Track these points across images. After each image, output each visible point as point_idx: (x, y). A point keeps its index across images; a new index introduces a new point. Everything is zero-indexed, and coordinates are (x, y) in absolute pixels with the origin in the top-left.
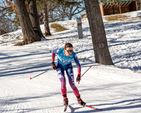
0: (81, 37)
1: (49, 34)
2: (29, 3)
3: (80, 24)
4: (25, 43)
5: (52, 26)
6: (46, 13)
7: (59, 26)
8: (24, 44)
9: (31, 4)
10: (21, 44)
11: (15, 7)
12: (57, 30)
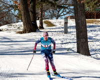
0: (66, 32)
1: (42, 27)
2: (30, 3)
3: (66, 23)
4: (24, 32)
5: (45, 22)
6: (42, 12)
7: (50, 23)
9: (32, 4)
10: (21, 33)
11: (19, 4)
12: (48, 26)
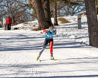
0: (80, 28)
1: (57, 24)
3: (79, 19)
5: (60, 19)
6: (56, 10)
7: (64, 20)
8: (39, 30)
9: (46, 2)
11: (34, 3)
12: (63, 22)
